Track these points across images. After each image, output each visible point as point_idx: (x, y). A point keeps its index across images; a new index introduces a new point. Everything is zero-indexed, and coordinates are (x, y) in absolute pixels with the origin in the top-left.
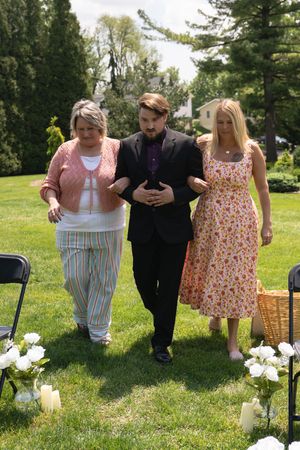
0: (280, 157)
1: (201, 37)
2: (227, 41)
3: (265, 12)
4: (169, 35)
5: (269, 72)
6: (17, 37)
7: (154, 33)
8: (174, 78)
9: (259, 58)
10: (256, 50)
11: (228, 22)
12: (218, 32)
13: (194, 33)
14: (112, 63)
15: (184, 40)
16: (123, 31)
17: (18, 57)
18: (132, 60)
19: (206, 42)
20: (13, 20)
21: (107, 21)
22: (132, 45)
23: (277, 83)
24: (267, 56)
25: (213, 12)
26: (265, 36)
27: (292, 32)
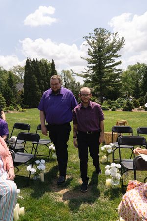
0: (104, 102)
1: (85, 75)
2: (91, 75)
3: (100, 69)
4: (78, 75)
5: (101, 82)
6: (44, 76)
7: (74, 74)
8: (79, 84)
9: (99, 79)
10: (98, 77)
11: (91, 71)
12: (89, 73)
13: (84, 74)
14: (65, 81)
15: (81, 76)
16: (67, 74)
17: (44, 80)
18: (69, 80)
19: (86, 76)
20: (43, 72)
21: (63, 71)
22: (69, 77)
23: (103, 85)
24: (101, 79)
25: (88, 69)
26: (100, 74)
27: (106, 73)
